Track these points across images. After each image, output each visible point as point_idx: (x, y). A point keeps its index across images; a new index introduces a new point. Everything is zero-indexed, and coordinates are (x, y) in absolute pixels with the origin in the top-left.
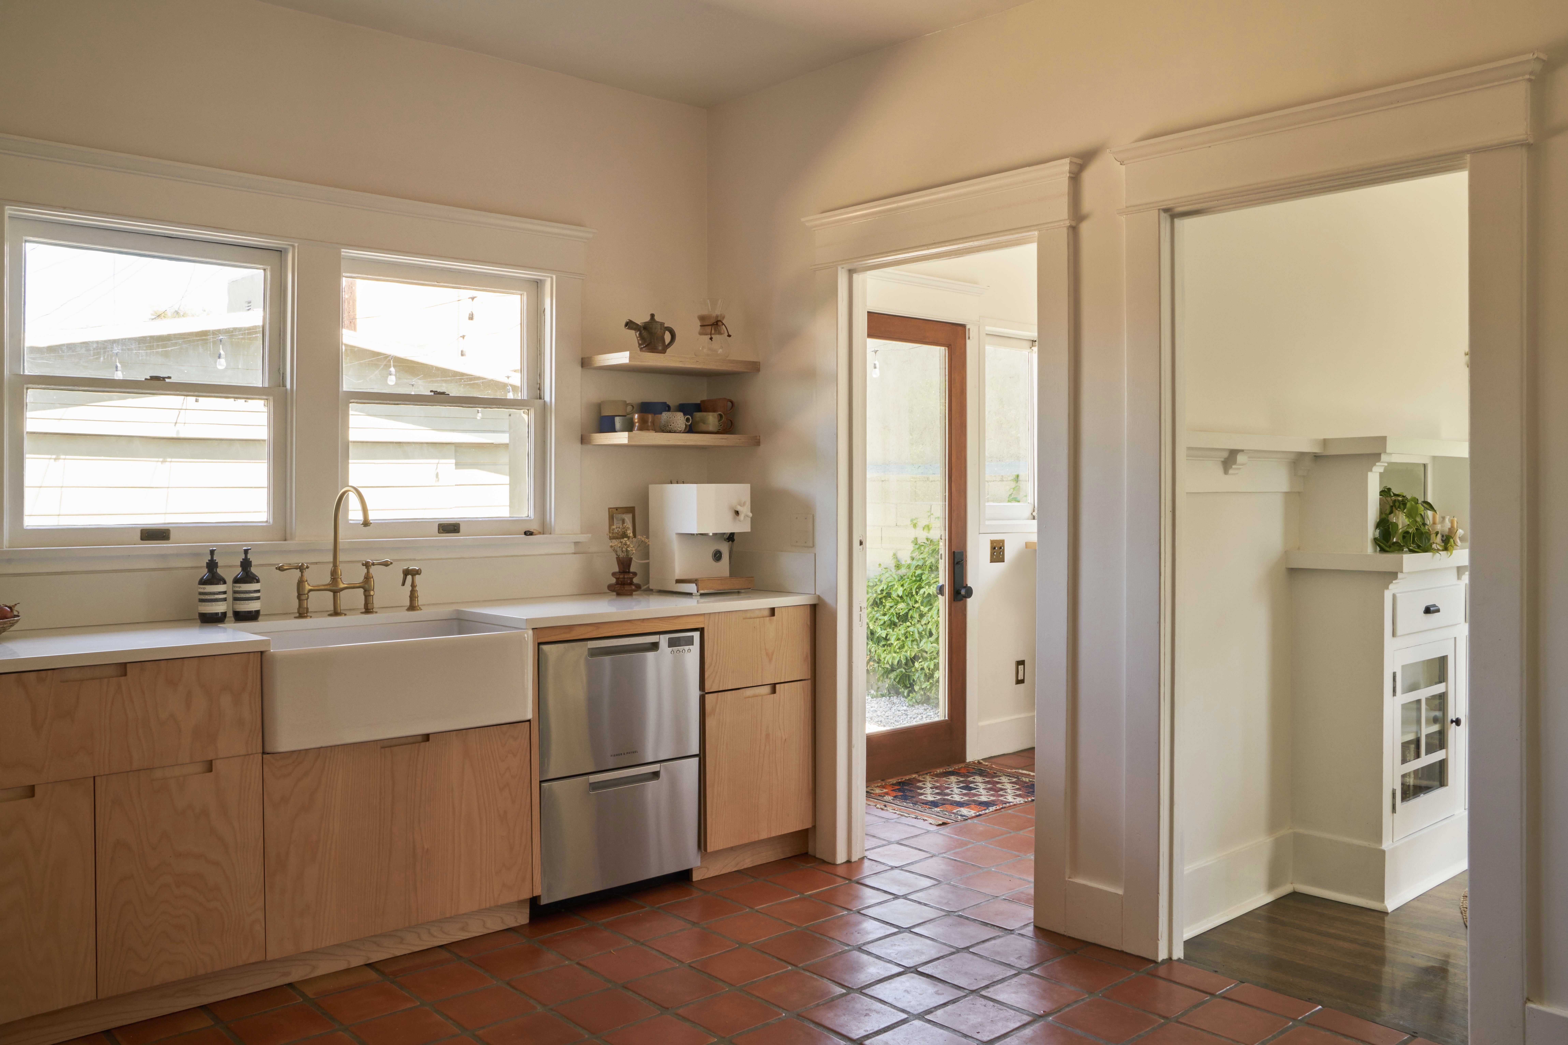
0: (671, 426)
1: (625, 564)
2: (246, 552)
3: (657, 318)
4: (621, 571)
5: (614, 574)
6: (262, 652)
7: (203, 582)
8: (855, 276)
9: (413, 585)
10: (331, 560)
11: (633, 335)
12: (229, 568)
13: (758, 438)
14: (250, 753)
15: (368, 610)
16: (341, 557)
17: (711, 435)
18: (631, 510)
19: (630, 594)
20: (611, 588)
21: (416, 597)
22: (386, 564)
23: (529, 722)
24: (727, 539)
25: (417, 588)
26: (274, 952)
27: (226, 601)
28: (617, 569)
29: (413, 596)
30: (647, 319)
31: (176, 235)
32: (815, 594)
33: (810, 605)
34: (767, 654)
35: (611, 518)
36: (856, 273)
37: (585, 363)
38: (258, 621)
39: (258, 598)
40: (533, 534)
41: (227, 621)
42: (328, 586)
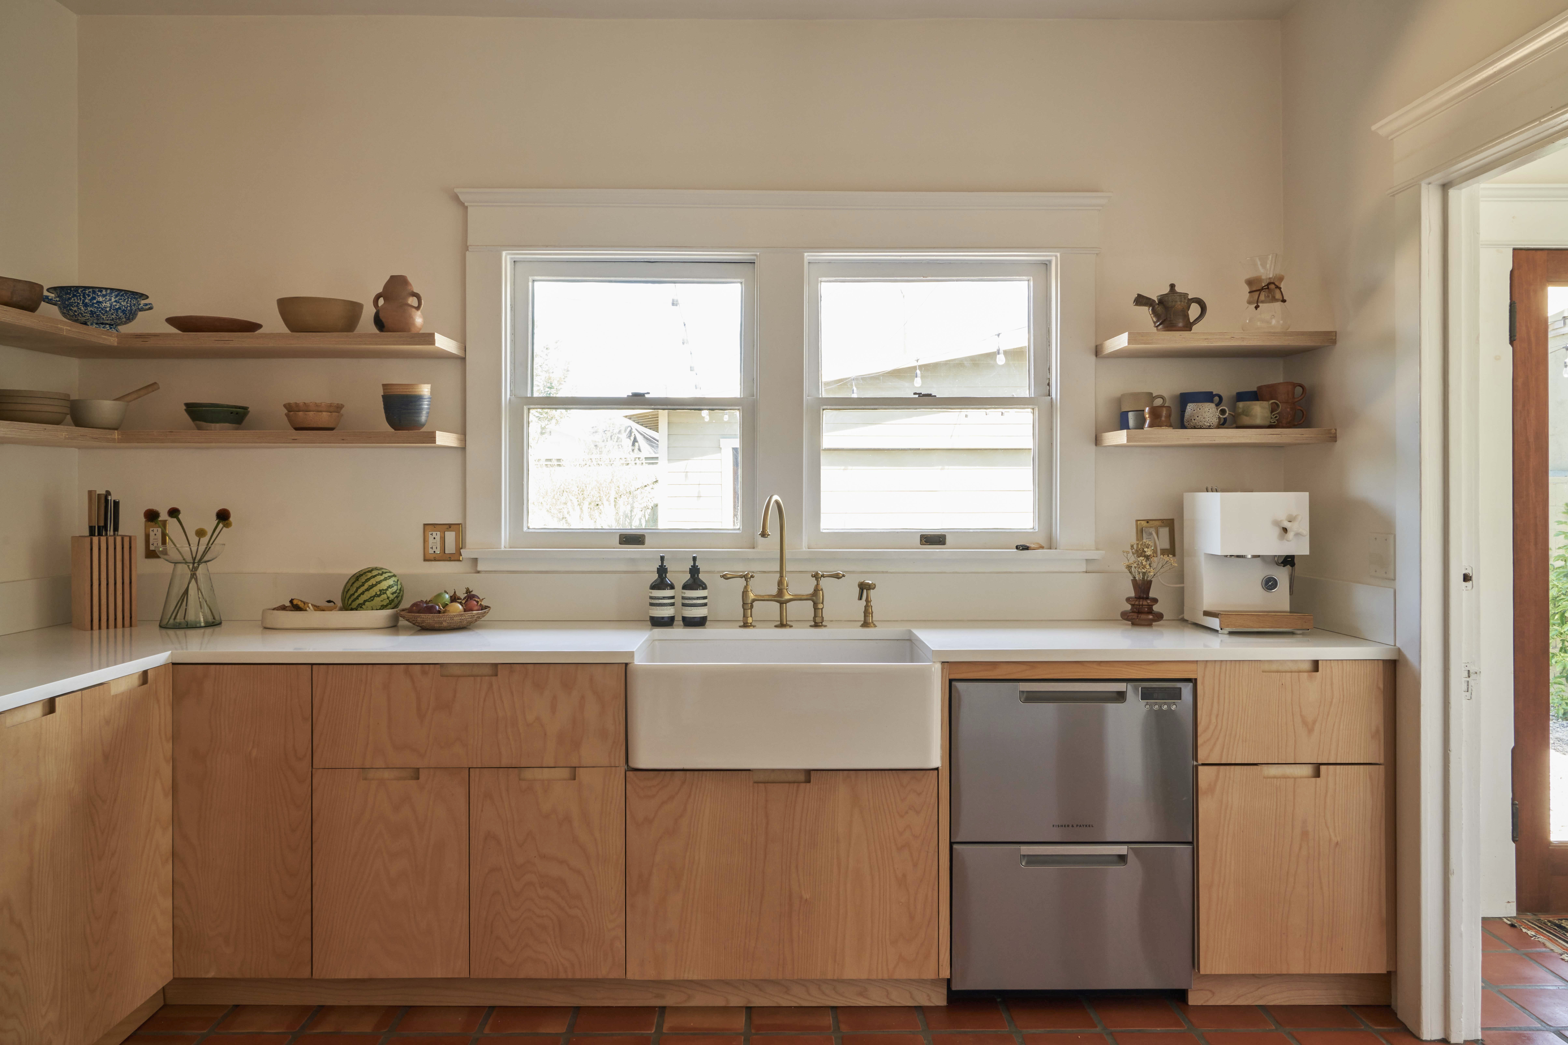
0: (1196, 421)
1: (1142, 588)
2: (694, 559)
3: (1178, 289)
4: (1137, 596)
5: (1128, 600)
6: (626, 664)
7: (654, 587)
8: (1452, 192)
9: (867, 601)
10: (778, 569)
11: (1145, 312)
12: (679, 575)
13: (1333, 431)
14: (613, 765)
15: (817, 624)
16: (788, 567)
17: (1258, 430)
18: (1170, 524)
19: (1149, 624)
20: (1125, 616)
21: (869, 613)
22: (837, 576)
23: (937, 771)
24: (1282, 563)
25: (872, 604)
26: (634, 973)
27: (674, 605)
28: (1132, 594)
29: (867, 611)
30: (1166, 290)
31: (654, 259)
32: (1395, 645)
33: (1383, 660)
34: (1305, 723)
35: (1140, 532)
36: (1451, 187)
37: (1098, 351)
38: (705, 628)
39: (705, 605)
40: (1029, 548)
41: (675, 625)
42: (774, 596)
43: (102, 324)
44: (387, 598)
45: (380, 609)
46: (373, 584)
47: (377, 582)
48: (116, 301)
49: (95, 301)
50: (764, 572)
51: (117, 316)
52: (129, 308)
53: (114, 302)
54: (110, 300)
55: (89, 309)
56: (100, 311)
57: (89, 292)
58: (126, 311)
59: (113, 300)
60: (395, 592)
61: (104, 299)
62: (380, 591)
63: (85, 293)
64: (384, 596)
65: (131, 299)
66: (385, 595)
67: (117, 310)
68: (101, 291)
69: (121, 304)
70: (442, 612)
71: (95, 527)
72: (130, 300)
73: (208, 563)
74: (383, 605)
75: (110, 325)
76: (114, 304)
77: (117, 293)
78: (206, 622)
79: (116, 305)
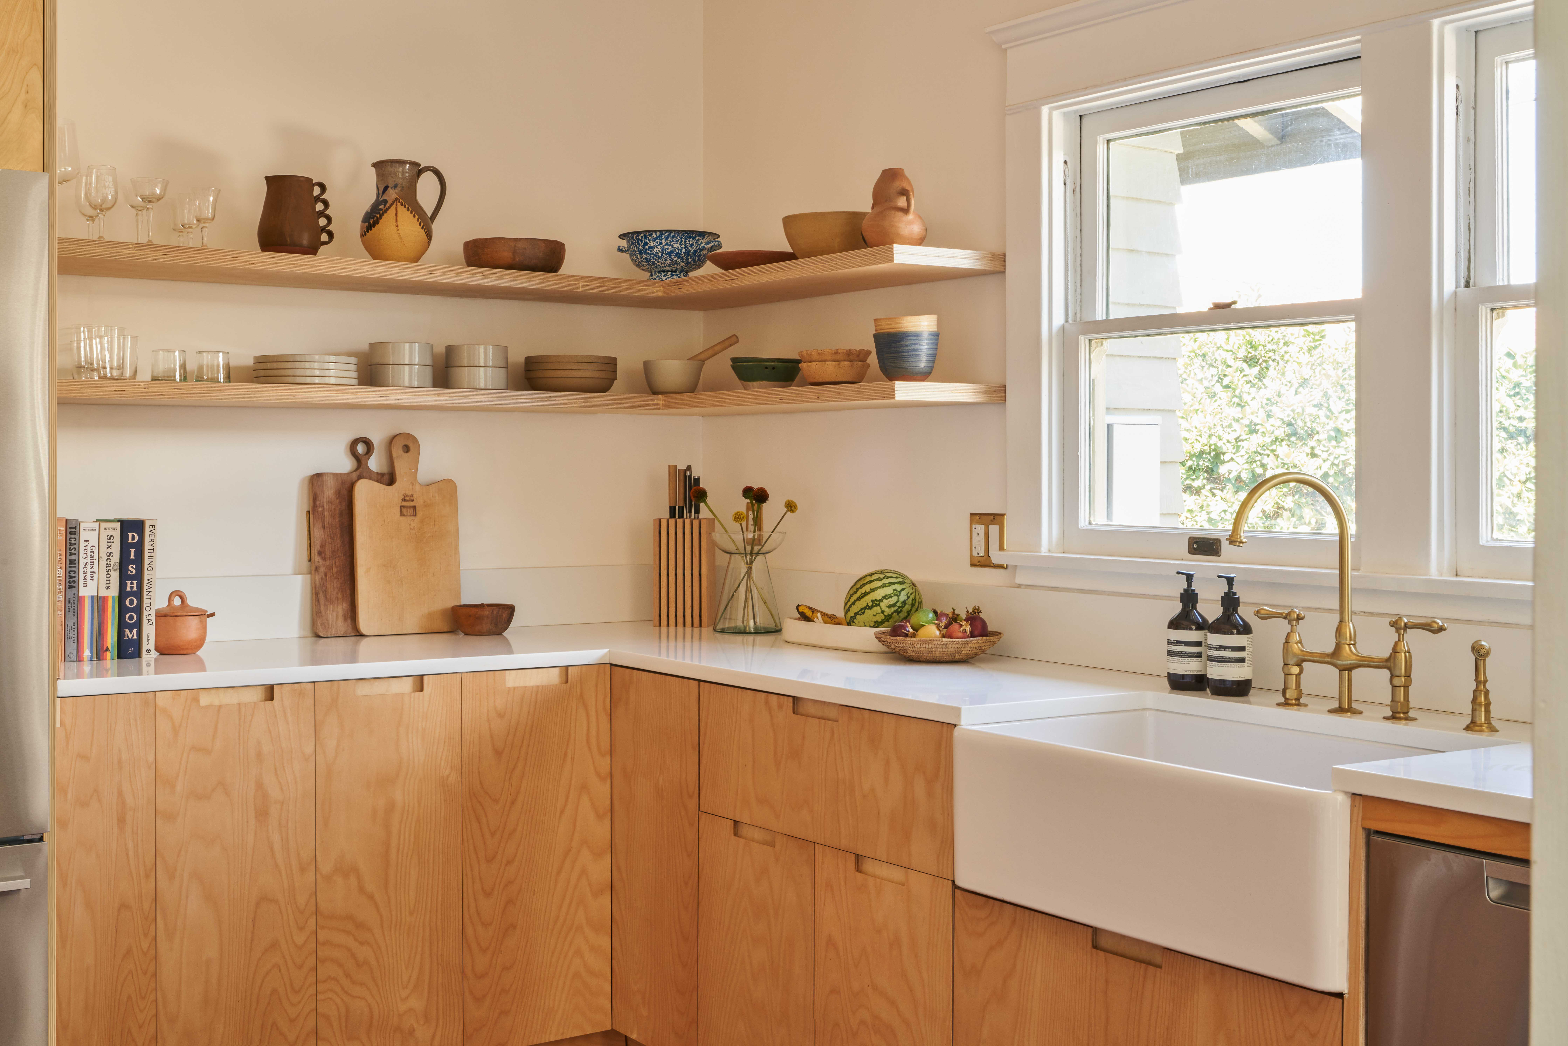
2: (1231, 581)
6: (954, 726)
7: (1175, 624)
14: (941, 875)
15: (1397, 713)
22: (1434, 628)
23: (1340, 1000)
27: (1199, 657)
42: (1328, 655)
43: (664, 271)
44: (880, 611)
45: (874, 626)
46: (866, 592)
47: (871, 589)
48: (667, 244)
49: (647, 247)
50: (1371, 614)
51: (672, 261)
52: (684, 250)
53: (665, 245)
54: (661, 243)
55: (644, 256)
56: (653, 257)
57: (642, 237)
58: (680, 254)
59: (664, 243)
60: (894, 605)
61: (655, 243)
62: (873, 601)
63: (639, 239)
64: (877, 609)
65: (685, 239)
66: (878, 607)
67: (669, 254)
68: (651, 235)
69: (673, 247)
70: (910, 635)
71: (675, 507)
72: (683, 240)
73: (767, 555)
74: (877, 621)
75: (672, 272)
76: (666, 247)
77: (667, 234)
78: (755, 628)
79: (668, 249)
